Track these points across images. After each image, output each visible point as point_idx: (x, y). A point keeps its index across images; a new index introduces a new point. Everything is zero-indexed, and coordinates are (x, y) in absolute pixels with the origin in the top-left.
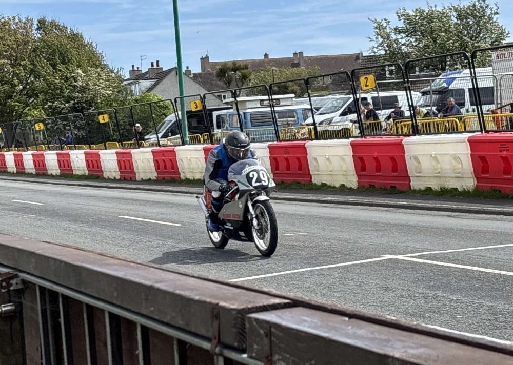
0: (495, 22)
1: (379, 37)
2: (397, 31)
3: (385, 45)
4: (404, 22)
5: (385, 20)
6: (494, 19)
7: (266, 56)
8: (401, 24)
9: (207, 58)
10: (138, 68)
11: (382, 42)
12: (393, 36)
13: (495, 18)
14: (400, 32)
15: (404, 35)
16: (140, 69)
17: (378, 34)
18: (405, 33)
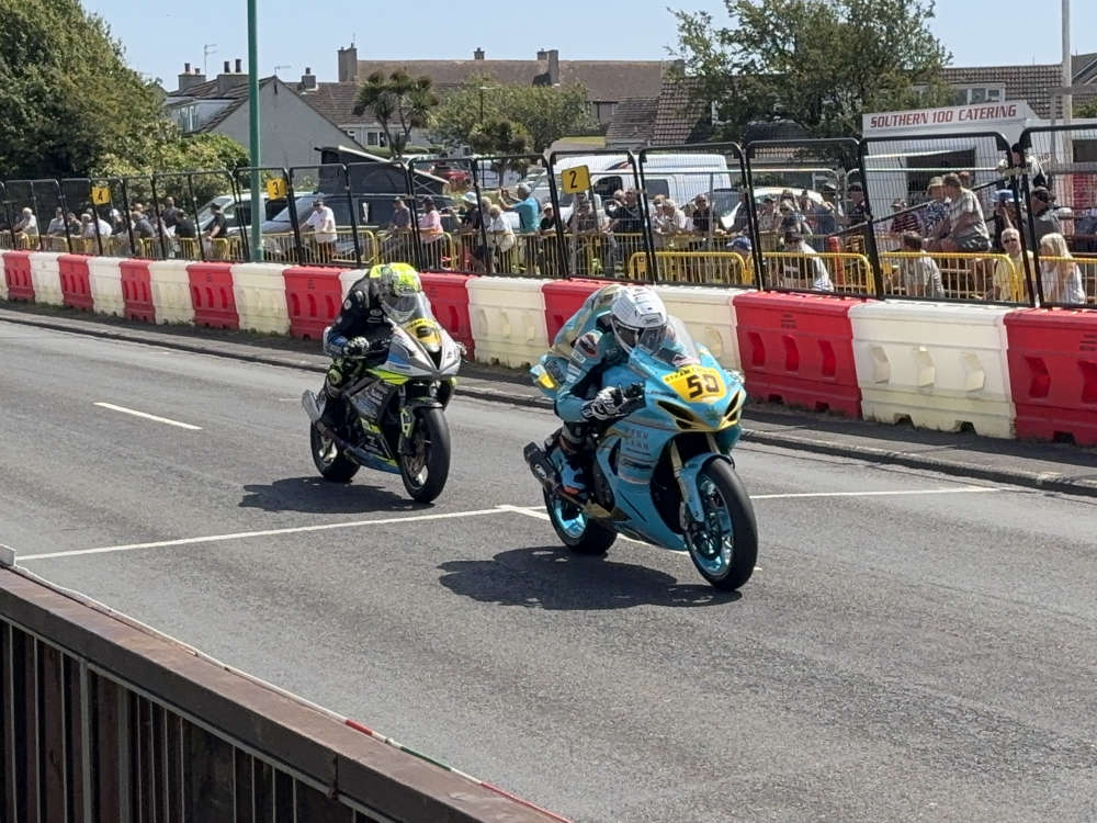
0: (926, 31)
1: (688, 47)
2: (726, 38)
3: (701, 64)
4: (741, 20)
5: (703, 14)
6: (924, 27)
7: (479, 54)
8: (733, 25)
9: (353, 51)
10: (197, 70)
11: (695, 58)
12: (716, 48)
13: (925, 22)
14: (731, 40)
15: (738, 47)
16: (202, 73)
17: (685, 41)
18: (740, 42)
